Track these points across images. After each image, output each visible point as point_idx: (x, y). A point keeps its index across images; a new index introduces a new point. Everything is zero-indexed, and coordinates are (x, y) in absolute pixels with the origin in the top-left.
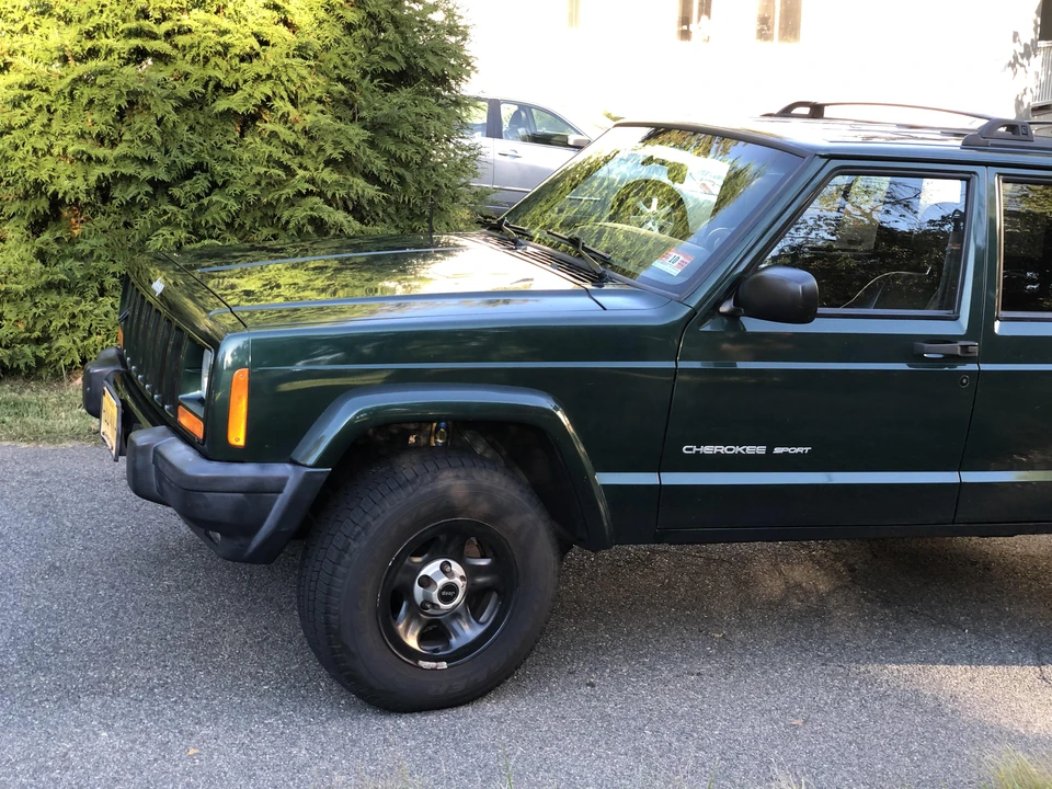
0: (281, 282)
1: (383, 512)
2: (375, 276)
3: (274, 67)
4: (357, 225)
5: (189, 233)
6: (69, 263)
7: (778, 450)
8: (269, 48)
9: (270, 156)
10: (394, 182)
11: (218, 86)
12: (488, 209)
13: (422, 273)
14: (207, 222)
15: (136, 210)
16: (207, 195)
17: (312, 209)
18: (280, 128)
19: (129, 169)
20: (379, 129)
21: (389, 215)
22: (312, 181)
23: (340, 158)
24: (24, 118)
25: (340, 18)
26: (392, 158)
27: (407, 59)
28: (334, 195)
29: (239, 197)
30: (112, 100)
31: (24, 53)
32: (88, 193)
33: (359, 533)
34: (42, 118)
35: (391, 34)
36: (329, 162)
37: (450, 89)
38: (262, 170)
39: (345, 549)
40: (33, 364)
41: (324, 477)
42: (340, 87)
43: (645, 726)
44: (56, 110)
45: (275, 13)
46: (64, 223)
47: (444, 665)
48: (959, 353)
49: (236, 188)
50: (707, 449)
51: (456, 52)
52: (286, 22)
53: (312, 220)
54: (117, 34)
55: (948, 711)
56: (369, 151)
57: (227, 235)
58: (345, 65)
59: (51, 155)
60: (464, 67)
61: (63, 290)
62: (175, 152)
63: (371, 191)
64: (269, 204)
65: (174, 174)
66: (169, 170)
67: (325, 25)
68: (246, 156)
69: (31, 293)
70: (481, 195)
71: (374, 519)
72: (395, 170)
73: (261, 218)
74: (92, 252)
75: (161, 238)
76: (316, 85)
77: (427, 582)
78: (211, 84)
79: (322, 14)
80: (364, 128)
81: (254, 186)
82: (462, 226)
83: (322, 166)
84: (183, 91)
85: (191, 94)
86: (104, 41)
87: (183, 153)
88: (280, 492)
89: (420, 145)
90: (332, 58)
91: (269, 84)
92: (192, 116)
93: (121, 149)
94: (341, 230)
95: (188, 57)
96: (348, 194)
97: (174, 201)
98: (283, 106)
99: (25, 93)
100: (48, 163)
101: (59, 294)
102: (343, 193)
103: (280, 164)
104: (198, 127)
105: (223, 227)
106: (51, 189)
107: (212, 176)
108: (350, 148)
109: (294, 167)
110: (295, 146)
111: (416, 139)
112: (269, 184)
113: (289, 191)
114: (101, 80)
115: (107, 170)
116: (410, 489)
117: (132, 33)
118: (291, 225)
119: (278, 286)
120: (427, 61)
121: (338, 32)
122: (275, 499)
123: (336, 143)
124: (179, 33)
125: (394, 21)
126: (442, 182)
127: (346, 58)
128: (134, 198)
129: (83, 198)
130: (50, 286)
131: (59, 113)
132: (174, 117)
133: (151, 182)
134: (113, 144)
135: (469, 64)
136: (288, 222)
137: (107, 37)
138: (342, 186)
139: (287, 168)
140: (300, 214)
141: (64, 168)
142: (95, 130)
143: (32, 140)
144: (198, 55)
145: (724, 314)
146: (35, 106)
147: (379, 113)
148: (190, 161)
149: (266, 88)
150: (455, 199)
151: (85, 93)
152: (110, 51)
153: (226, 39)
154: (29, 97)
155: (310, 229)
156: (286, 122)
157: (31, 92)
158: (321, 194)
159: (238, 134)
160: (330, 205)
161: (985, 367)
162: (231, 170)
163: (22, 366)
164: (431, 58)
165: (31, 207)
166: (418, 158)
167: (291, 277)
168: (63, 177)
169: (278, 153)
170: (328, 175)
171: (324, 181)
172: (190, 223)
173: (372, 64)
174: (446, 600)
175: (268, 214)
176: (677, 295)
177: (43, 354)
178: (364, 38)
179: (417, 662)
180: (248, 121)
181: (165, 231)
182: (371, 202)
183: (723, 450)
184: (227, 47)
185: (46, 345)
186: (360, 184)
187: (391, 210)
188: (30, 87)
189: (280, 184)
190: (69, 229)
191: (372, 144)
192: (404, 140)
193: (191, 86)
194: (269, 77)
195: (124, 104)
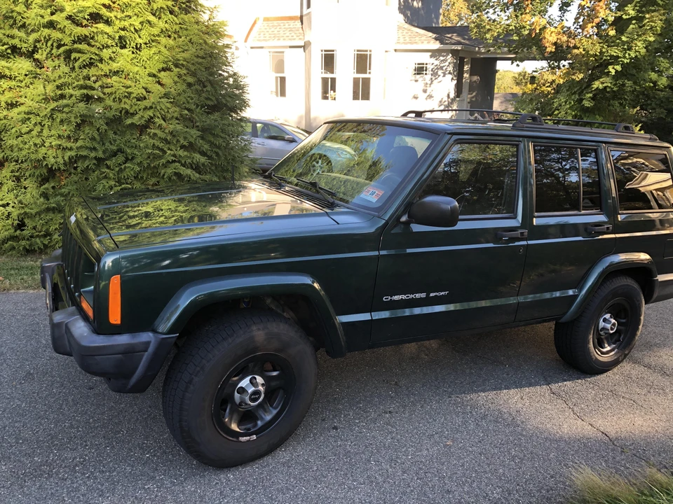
0: (163, 208)
1: (214, 357)
2: (208, 204)
3: (153, 103)
4: (197, 175)
5: (116, 182)
6: (59, 198)
7: (432, 295)
8: (151, 94)
9: (154, 145)
10: (214, 156)
11: (127, 112)
12: (256, 166)
13: (230, 202)
14: (124, 177)
15: (91, 172)
16: (124, 164)
17: (175, 169)
18: (157, 131)
19: (84, 153)
20: (206, 131)
21: (212, 170)
22: (174, 156)
23: (187, 144)
24: (28, 129)
25: (184, 80)
26: (212, 144)
27: (217, 99)
28: (185, 162)
29: (140, 164)
30: (73, 119)
31: (26, 97)
32: (65, 164)
33: (199, 371)
34: (38, 128)
35: (209, 88)
36: (182, 147)
37: (237, 114)
38: (150, 151)
39: (190, 382)
40: (42, 247)
41: (174, 340)
42: (186, 112)
43: (370, 457)
44: (44, 125)
45: (154, 79)
46: (57, 179)
47: (254, 437)
48: (519, 236)
49: (138, 160)
50: (396, 298)
51: (239, 97)
52: (159, 83)
53: (176, 174)
54: (74, 88)
55: (519, 422)
56: (201, 141)
57: (135, 182)
58: (188, 102)
59: (45, 146)
60: (244, 104)
61: (56, 211)
62: (107, 144)
63: (203, 159)
64: (154, 167)
65: (107, 155)
66: (104, 152)
67: (178, 84)
68: (141, 145)
69: (39, 213)
70: (254, 161)
71: (208, 362)
72: (214, 150)
73: (151, 173)
74: (69, 193)
75: (102, 185)
76: (174, 111)
77: (242, 391)
78: (123, 112)
79: (176, 79)
80: (198, 130)
81: (147, 159)
82: (246, 174)
83: (179, 148)
84: (110, 114)
85: (114, 116)
86: (67, 91)
87: (111, 144)
88: (147, 351)
89: (225, 138)
90: (182, 99)
91: (152, 111)
92: (115, 127)
93: (80, 143)
94: (190, 178)
95: (112, 99)
96: (192, 161)
97: (108, 167)
98: (159, 121)
99: (26, 116)
100: (43, 151)
101: (54, 213)
102: (189, 161)
103: (158, 148)
104: (118, 132)
105: (133, 178)
106: (45, 163)
107: (126, 155)
108: (192, 140)
109: (165, 149)
110: (166, 140)
111: (223, 135)
112: (154, 158)
113: (163, 161)
114: (66, 109)
115: (73, 153)
116: (230, 340)
117: (82, 87)
118: (165, 177)
119: (162, 210)
120: (226, 100)
121: (184, 87)
122: (143, 355)
123: (185, 138)
124: (107, 87)
125: (210, 81)
126: (236, 155)
127: (189, 99)
128: (88, 166)
129: (62, 168)
130: (48, 210)
131: (46, 126)
132: (105, 127)
133: (95, 158)
134: (76, 140)
135: (245, 103)
136: (164, 175)
137: (69, 89)
138: (189, 157)
139: (162, 150)
140: (169, 171)
141: (51, 153)
142: (66, 134)
143: (33, 139)
144: (116, 98)
145: (403, 223)
146: (33, 122)
147: (205, 124)
148: (115, 148)
149: (150, 113)
150: (242, 162)
151: (59, 116)
152: (71, 96)
153: (129, 90)
154: (29, 119)
155: (174, 178)
156: (161, 129)
157: (30, 116)
158: (179, 162)
159: (138, 135)
160: (184, 167)
161: (530, 242)
162: (136, 152)
163: (36, 248)
164: (228, 99)
165: (37, 173)
166: (224, 144)
167: (168, 205)
168: (51, 157)
169: (157, 143)
170: (182, 153)
171: (180, 156)
172: (116, 177)
173: (201, 101)
174: (253, 400)
175: (154, 172)
176: (376, 214)
177: (46, 242)
178: (197, 90)
179: (238, 438)
180: (143, 128)
181: (104, 181)
182: (203, 164)
183: (404, 297)
184: (130, 93)
185: (49, 237)
186: (197, 157)
187: (213, 168)
188: (29, 113)
189: (161, 157)
190: (59, 182)
191: (202, 138)
192: (217, 136)
193: (113, 113)
194: (151, 108)
195: (79, 121)
